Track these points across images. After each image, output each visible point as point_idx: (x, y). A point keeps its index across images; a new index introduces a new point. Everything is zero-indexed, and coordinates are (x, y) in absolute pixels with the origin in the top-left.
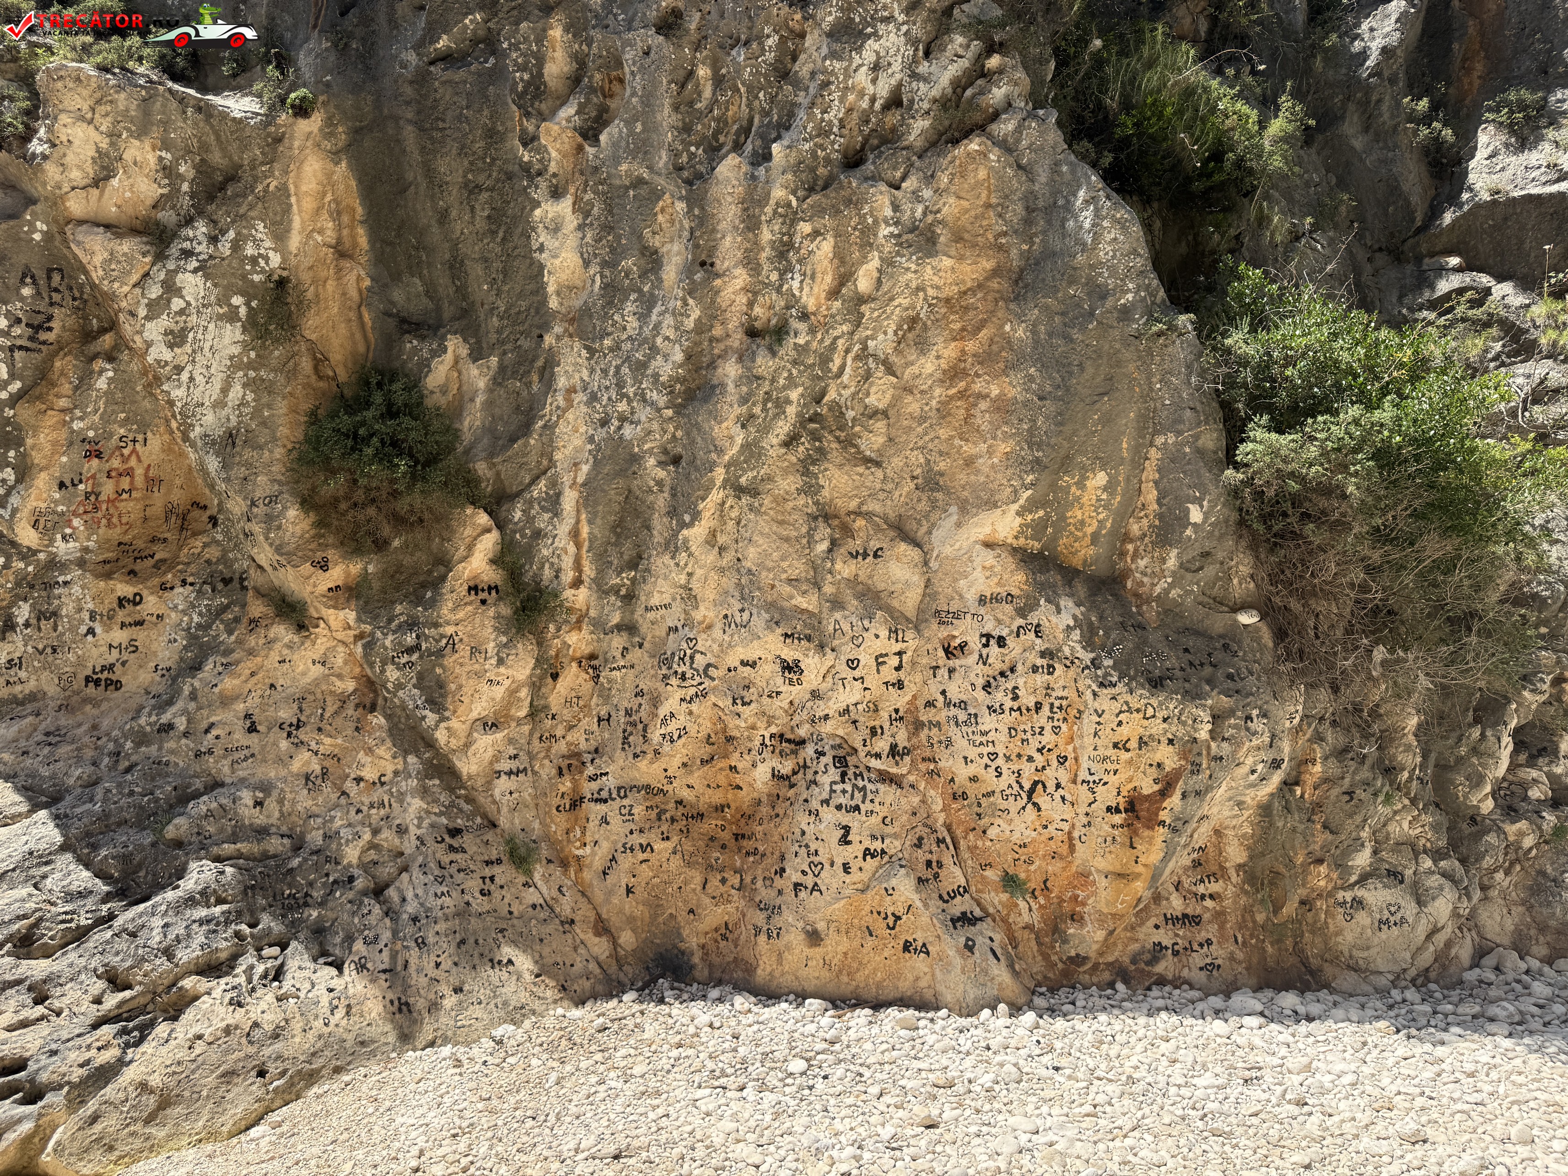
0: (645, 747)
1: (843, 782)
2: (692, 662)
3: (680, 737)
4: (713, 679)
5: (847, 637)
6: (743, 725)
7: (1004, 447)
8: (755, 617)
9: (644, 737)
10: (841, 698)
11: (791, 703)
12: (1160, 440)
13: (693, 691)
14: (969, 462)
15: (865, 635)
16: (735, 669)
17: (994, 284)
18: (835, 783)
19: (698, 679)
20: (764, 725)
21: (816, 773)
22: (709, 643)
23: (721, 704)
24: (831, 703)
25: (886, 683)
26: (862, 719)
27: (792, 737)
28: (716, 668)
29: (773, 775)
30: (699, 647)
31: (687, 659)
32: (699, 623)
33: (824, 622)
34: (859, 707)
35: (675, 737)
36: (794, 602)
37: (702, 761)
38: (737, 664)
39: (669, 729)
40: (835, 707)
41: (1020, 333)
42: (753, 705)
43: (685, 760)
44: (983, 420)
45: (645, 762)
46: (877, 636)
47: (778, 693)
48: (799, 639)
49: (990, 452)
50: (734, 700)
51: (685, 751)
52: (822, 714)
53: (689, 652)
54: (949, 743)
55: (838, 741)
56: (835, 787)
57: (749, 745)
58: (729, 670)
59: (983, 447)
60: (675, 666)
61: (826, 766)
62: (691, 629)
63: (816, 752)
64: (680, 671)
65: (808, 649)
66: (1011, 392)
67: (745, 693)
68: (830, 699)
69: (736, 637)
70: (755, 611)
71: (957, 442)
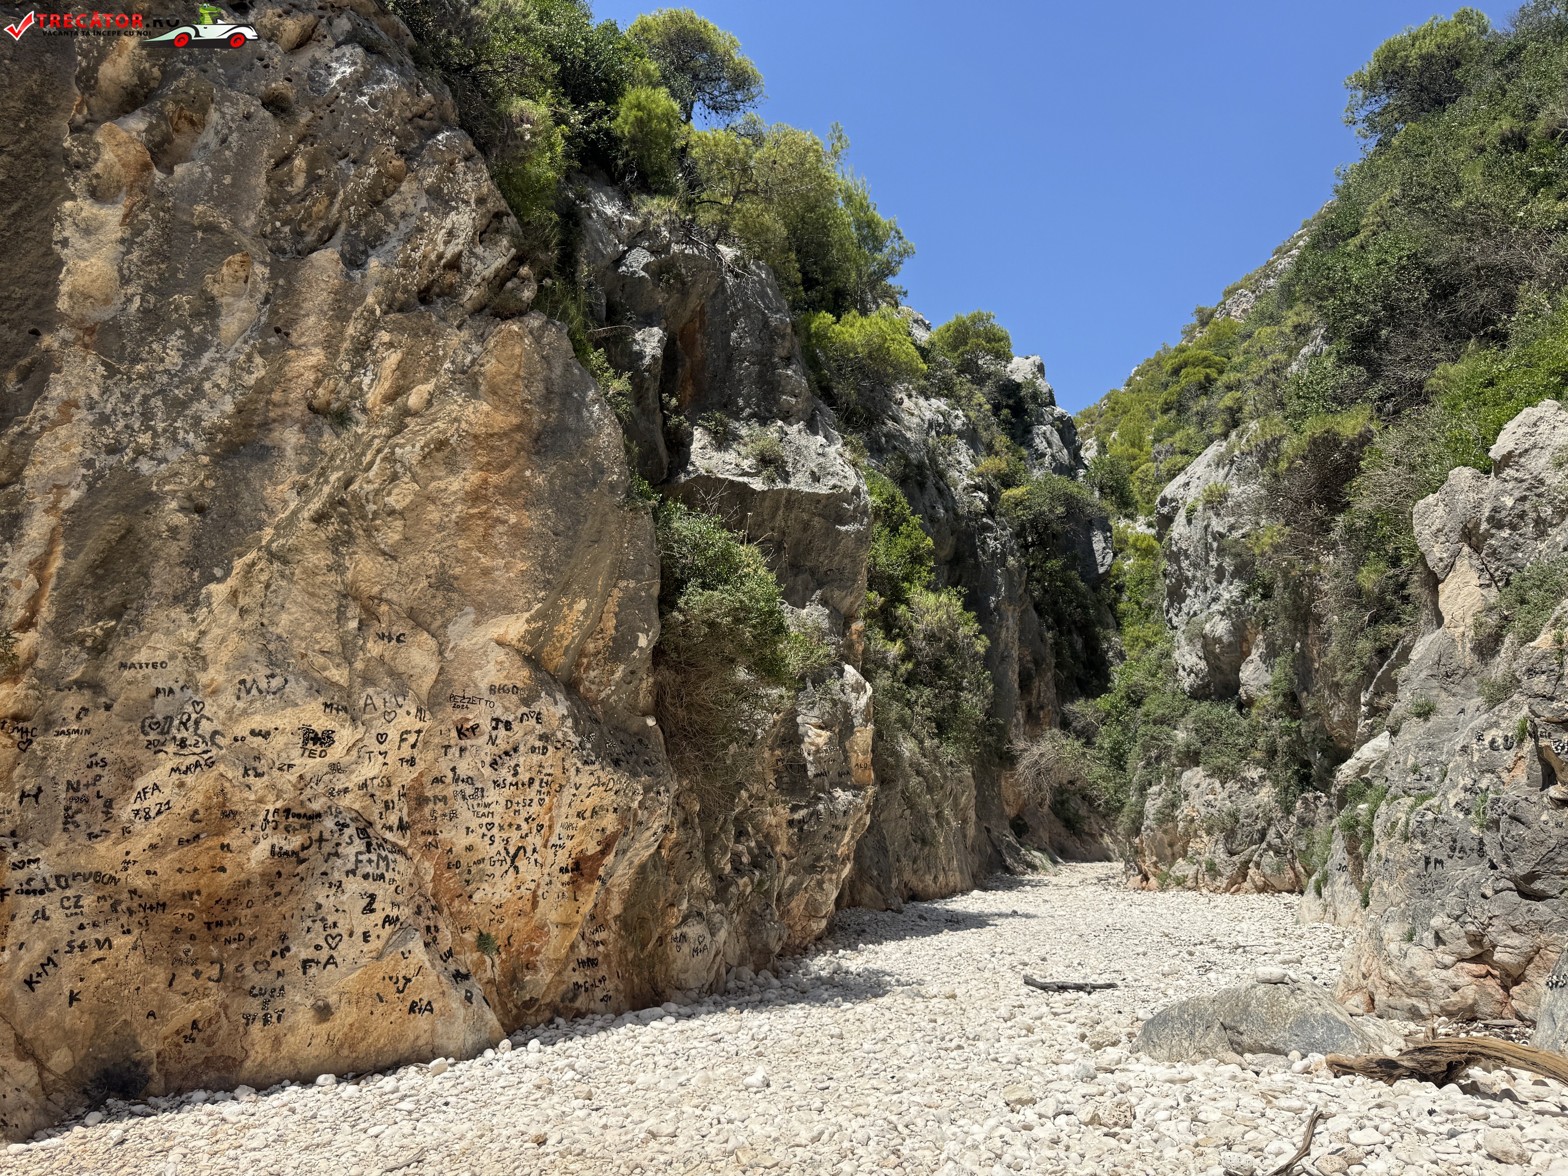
0: (106, 826)
1: (369, 852)
2: (197, 728)
3: (159, 813)
4: (221, 748)
5: (379, 712)
6: (253, 797)
7: (521, 566)
8: (292, 683)
9: (107, 813)
10: (363, 772)
11: (301, 777)
12: (623, 584)
13: (192, 760)
14: (486, 572)
15: (398, 711)
16: (243, 739)
17: (518, 436)
18: (361, 853)
19: (202, 747)
20: (273, 798)
21: (338, 844)
22: (215, 708)
23: (230, 775)
24: (353, 777)
25: (402, 760)
26: (377, 793)
27: (302, 811)
28: (223, 736)
29: (273, 853)
30: (205, 712)
31: (191, 724)
32: (206, 687)
33: (355, 696)
34: (375, 782)
35: (152, 814)
36: (326, 673)
37: (180, 842)
38: (246, 733)
39: (146, 804)
40: (356, 780)
41: (540, 480)
42: (266, 777)
43: (154, 841)
44: (501, 541)
45: (109, 842)
46: (408, 713)
47: (290, 766)
48: (338, 710)
49: (507, 567)
50: (246, 771)
51: (157, 831)
52: (341, 787)
53: (194, 716)
54: (453, 815)
55: (354, 815)
56: (360, 857)
57: (252, 820)
58: (236, 739)
59: (501, 562)
60: (174, 731)
61: (350, 837)
62: (196, 691)
63: (337, 824)
64: (179, 736)
65: (345, 720)
66: (529, 524)
67: (256, 764)
68: (352, 772)
69: (258, 704)
70: (291, 678)
71: (475, 553)
